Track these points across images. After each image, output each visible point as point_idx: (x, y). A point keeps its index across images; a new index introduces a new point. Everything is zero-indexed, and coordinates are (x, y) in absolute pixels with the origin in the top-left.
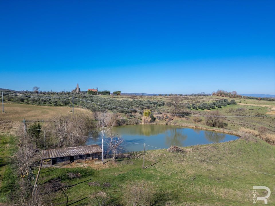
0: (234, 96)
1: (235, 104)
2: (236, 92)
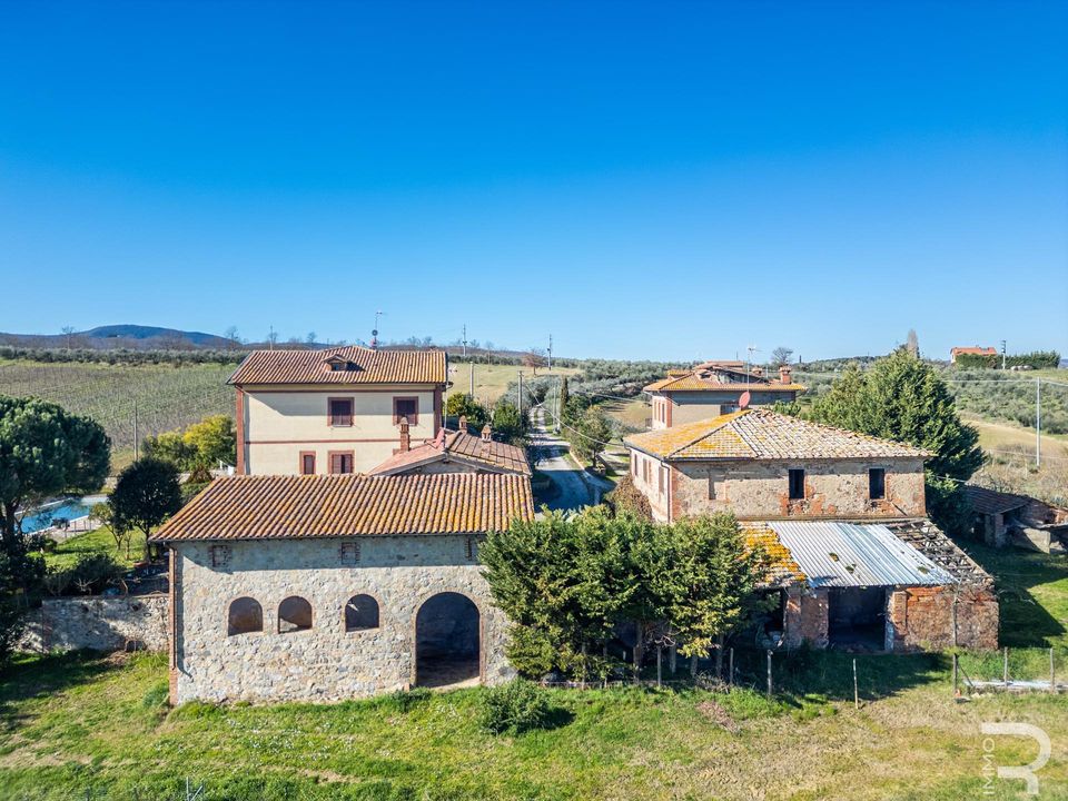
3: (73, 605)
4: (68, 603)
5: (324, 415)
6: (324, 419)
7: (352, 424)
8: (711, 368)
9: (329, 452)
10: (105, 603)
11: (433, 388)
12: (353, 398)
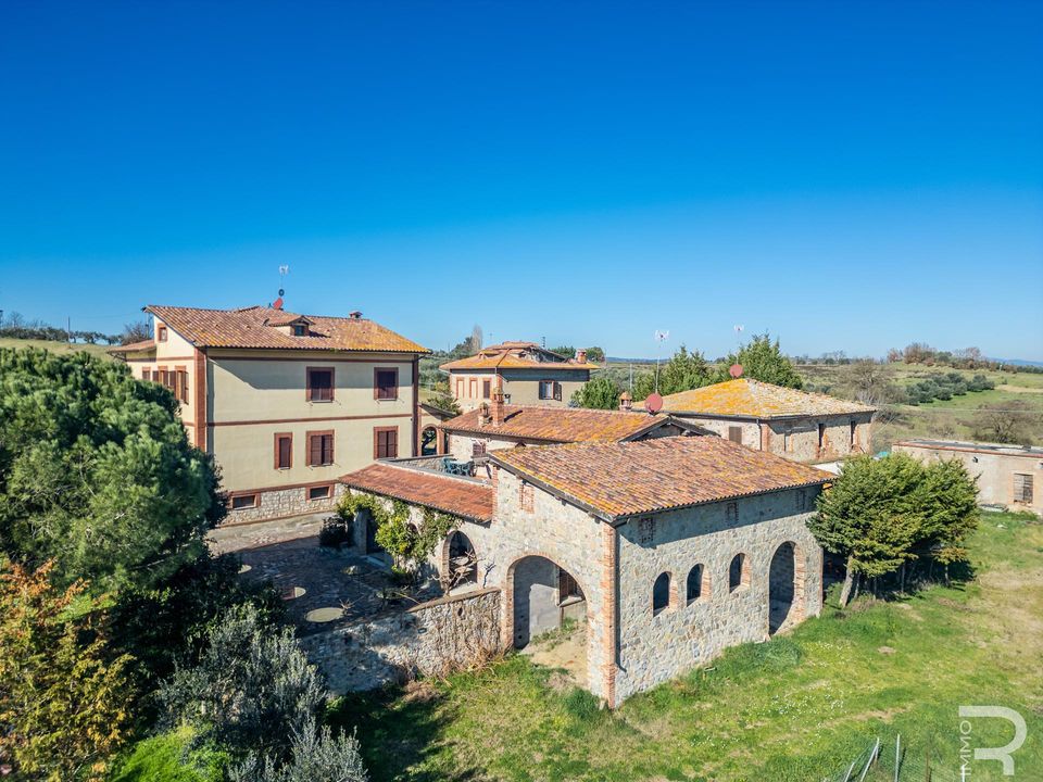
0: (970, 362)
1: (988, 387)
2: (978, 351)
3: (336, 637)
4: (328, 636)
5: (300, 387)
6: (303, 393)
7: (332, 399)
8: (528, 349)
9: (308, 433)
10: (373, 626)
11: (411, 358)
12: (333, 368)
